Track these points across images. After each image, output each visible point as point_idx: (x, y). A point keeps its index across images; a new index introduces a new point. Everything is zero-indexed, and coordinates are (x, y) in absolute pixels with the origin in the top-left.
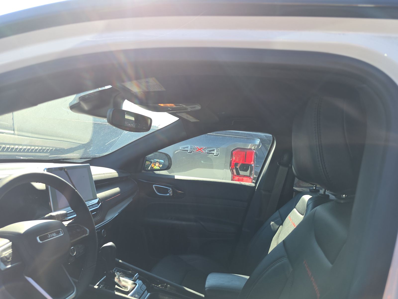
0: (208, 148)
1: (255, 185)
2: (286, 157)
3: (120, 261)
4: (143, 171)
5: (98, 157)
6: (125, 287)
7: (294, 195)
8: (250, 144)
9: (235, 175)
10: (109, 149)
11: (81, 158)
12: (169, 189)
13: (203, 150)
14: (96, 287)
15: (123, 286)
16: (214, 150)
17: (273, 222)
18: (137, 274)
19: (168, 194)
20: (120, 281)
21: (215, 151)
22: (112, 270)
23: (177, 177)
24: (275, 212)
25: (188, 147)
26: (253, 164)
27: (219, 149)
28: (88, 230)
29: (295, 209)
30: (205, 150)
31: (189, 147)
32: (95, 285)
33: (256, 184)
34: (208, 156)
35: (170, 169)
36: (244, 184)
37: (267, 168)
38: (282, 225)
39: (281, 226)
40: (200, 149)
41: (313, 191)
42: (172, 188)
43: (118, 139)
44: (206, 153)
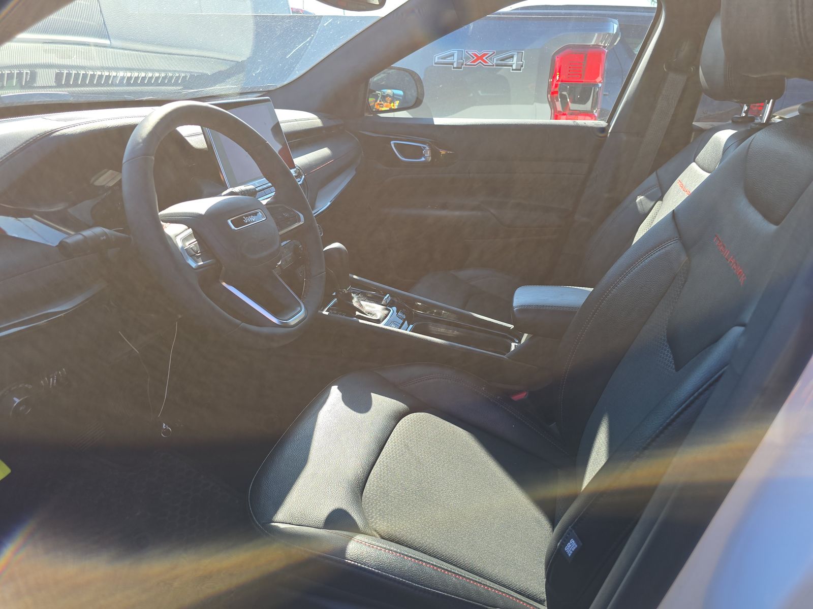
0: (498, 53)
1: (607, 124)
2: (686, 48)
3: (355, 277)
4: (366, 114)
5: (274, 89)
6: (371, 314)
7: (692, 139)
8: (596, 35)
9: (560, 112)
10: (294, 68)
11: (241, 94)
12: (424, 148)
13: (486, 58)
14: (325, 313)
15: (368, 313)
16: (512, 57)
17: (642, 197)
18: (388, 295)
19: (423, 159)
20: (361, 305)
21: (515, 58)
22: (346, 289)
23: (438, 121)
24: (648, 177)
25: (453, 55)
26: (600, 82)
27: (523, 51)
28: (301, 216)
29: (693, 165)
30: (491, 58)
31: (456, 55)
32: (323, 310)
33: (609, 122)
34: (499, 73)
35: (423, 104)
36: (584, 125)
37: (637, 82)
38: (662, 200)
39: (659, 203)
40: (481, 58)
41: (740, 120)
42: (430, 146)
43: (310, 42)
44: (493, 66)
